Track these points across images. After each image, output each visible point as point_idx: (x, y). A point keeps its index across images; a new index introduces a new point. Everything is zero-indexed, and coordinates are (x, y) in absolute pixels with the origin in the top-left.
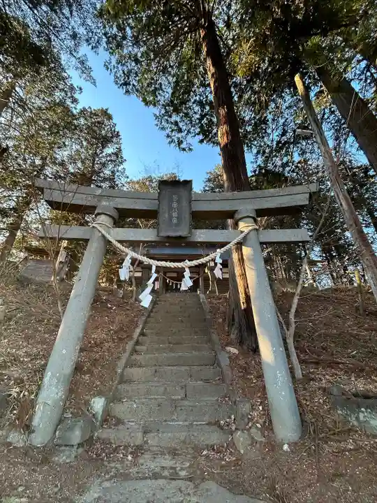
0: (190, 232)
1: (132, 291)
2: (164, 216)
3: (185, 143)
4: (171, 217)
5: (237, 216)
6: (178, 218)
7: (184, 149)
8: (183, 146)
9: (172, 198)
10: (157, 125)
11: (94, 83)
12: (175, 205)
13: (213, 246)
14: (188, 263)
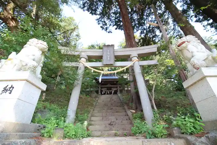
2: (104, 58)
4: (107, 58)
5: (131, 57)
6: (110, 58)
9: (107, 51)
12: (109, 53)
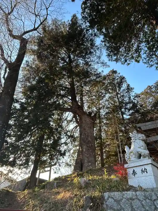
10: (148, 67)
11: (109, 66)
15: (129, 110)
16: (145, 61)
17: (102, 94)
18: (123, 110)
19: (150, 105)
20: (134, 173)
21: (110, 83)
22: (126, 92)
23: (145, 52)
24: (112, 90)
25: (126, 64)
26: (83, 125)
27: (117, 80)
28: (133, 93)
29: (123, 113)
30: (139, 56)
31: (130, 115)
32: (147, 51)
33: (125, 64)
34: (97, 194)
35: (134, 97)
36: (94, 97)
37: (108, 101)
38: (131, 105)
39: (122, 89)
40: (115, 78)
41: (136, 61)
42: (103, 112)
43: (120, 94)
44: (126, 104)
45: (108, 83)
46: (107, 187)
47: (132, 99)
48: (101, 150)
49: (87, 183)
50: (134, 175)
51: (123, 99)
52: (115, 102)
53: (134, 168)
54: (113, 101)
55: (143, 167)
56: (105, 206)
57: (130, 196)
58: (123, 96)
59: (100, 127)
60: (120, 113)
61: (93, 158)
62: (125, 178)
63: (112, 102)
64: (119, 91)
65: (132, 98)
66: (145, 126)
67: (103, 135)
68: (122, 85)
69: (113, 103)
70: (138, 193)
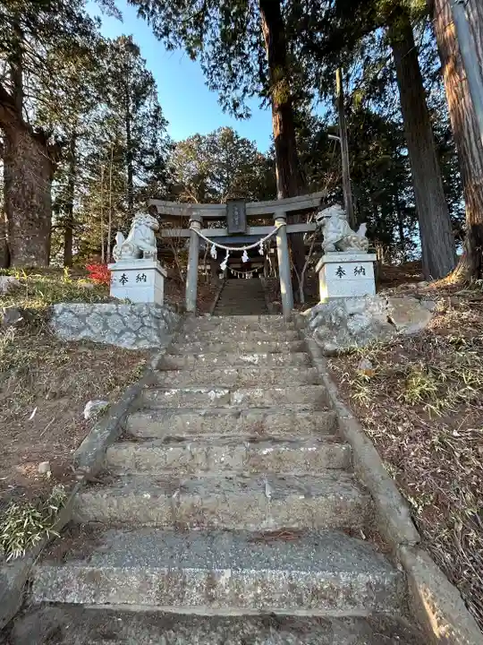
0: (246, 230)
1: (205, 276)
2: (230, 221)
3: (241, 106)
4: (234, 221)
5: (274, 216)
6: (238, 221)
7: (241, 116)
8: (240, 110)
10: (207, 83)
11: (120, 17)
12: (237, 213)
13: (258, 237)
14: (245, 248)
15: (147, 169)
16: (206, 64)
17: (88, 95)
18: (133, 163)
19: (188, 175)
20: (124, 279)
21: (115, 76)
22: (151, 125)
23: (213, 40)
24: (118, 100)
25: (165, 43)
26: (19, 160)
27: (135, 76)
28: (164, 134)
29: (132, 172)
30: (199, 41)
31: (145, 180)
32: (217, 40)
33: (163, 40)
34: (36, 304)
35: (163, 145)
36: (62, 93)
37: (102, 124)
38: (154, 160)
39: (142, 110)
40: (131, 68)
41: (189, 50)
42: (84, 149)
43: (135, 121)
44: (145, 152)
45: (110, 70)
46: (64, 296)
47: (159, 149)
48: (68, 236)
49: (15, 287)
50: (123, 283)
51: (139, 139)
52: (119, 134)
53: (126, 273)
54: (116, 132)
55: (141, 273)
56: (53, 324)
57: (107, 310)
58: (140, 129)
59: (71, 183)
60: (126, 167)
61: (42, 247)
62: (105, 286)
63: (113, 134)
64: (134, 111)
65: (159, 144)
66: (164, 207)
67: (77, 206)
68: (145, 98)
69: (115, 138)
70: (120, 306)
